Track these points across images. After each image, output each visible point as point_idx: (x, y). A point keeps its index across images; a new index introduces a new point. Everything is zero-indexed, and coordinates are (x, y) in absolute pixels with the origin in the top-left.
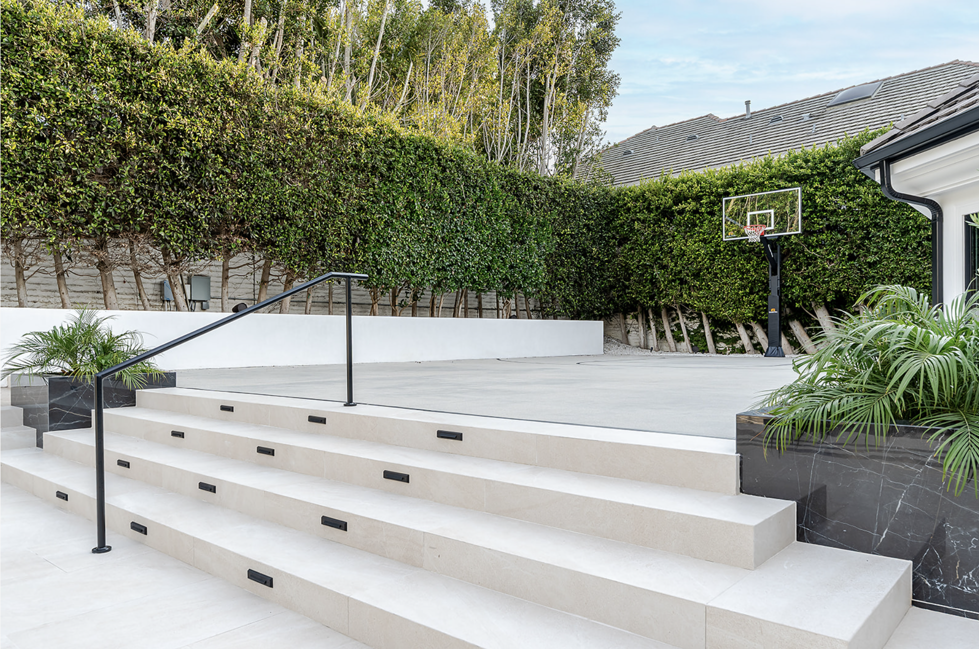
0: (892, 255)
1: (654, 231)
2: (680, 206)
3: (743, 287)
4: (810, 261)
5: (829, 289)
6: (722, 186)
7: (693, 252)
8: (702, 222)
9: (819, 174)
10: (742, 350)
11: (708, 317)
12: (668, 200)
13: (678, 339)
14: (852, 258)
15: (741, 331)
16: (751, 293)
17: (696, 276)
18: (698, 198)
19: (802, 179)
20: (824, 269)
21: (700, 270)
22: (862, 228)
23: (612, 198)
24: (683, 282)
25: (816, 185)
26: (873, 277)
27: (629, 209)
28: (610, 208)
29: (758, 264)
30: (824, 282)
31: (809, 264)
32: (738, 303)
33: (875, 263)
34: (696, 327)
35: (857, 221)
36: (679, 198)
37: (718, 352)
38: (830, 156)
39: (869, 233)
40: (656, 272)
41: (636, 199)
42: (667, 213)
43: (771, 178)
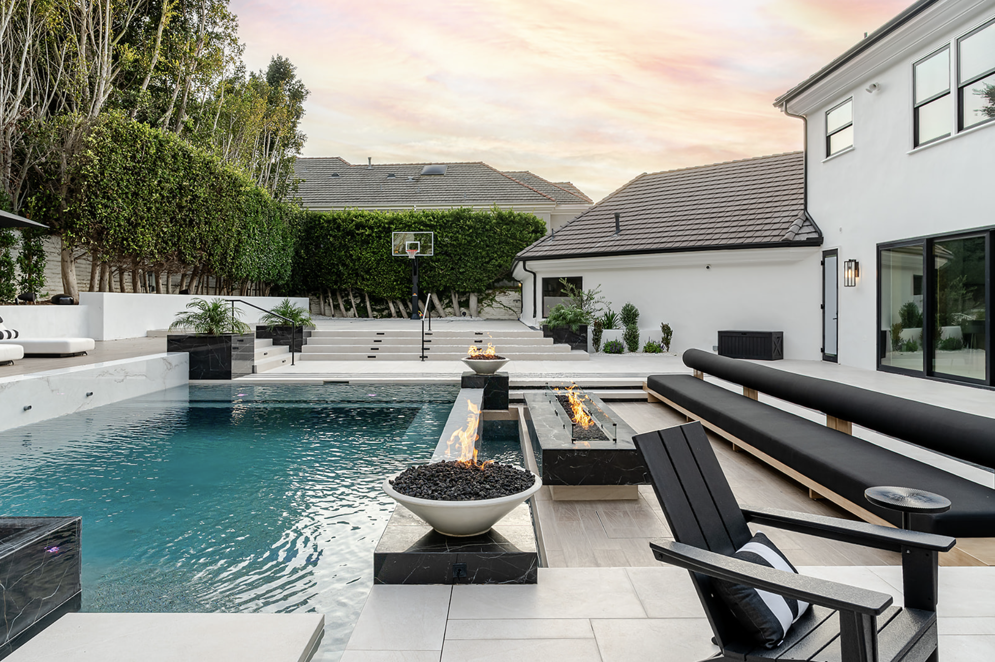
0: (471, 269)
1: (341, 243)
2: (361, 231)
3: (395, 281)
4: (433, 268)
5: (441, 284)
6: (387, 223)
7: (367, 258)
8: (373, 242)
9: (439, 225)
10: (390, 316)
11: (369, 297)
12: (352, 226)
13: (347, 310)
14: (452, 269)
15: (391, 305)
16: (400, 284)
17: (367, 272)
18: (371, 228)
19: (432, 227)
20: (439, 273)
21: (370, 269)
22: (458, 255)
23: (311, 219)
24: (357, 275)
25: (438, 231)
26: (461, 279)
27: (322, 228)
28: (309, 225)
29: (406, 268)
30: (439, 280)
31: (431, 271)
32: (393, 289)
33: (464, 272)
34: (358, 302)
35: (456, 251)
36: (359, 226)
37: (374, 317)
38: (445, 217)
39: (461, 257)
40: (341, 268)
41: (328, 222)
42: (351, 233)
43: (415, 223)
